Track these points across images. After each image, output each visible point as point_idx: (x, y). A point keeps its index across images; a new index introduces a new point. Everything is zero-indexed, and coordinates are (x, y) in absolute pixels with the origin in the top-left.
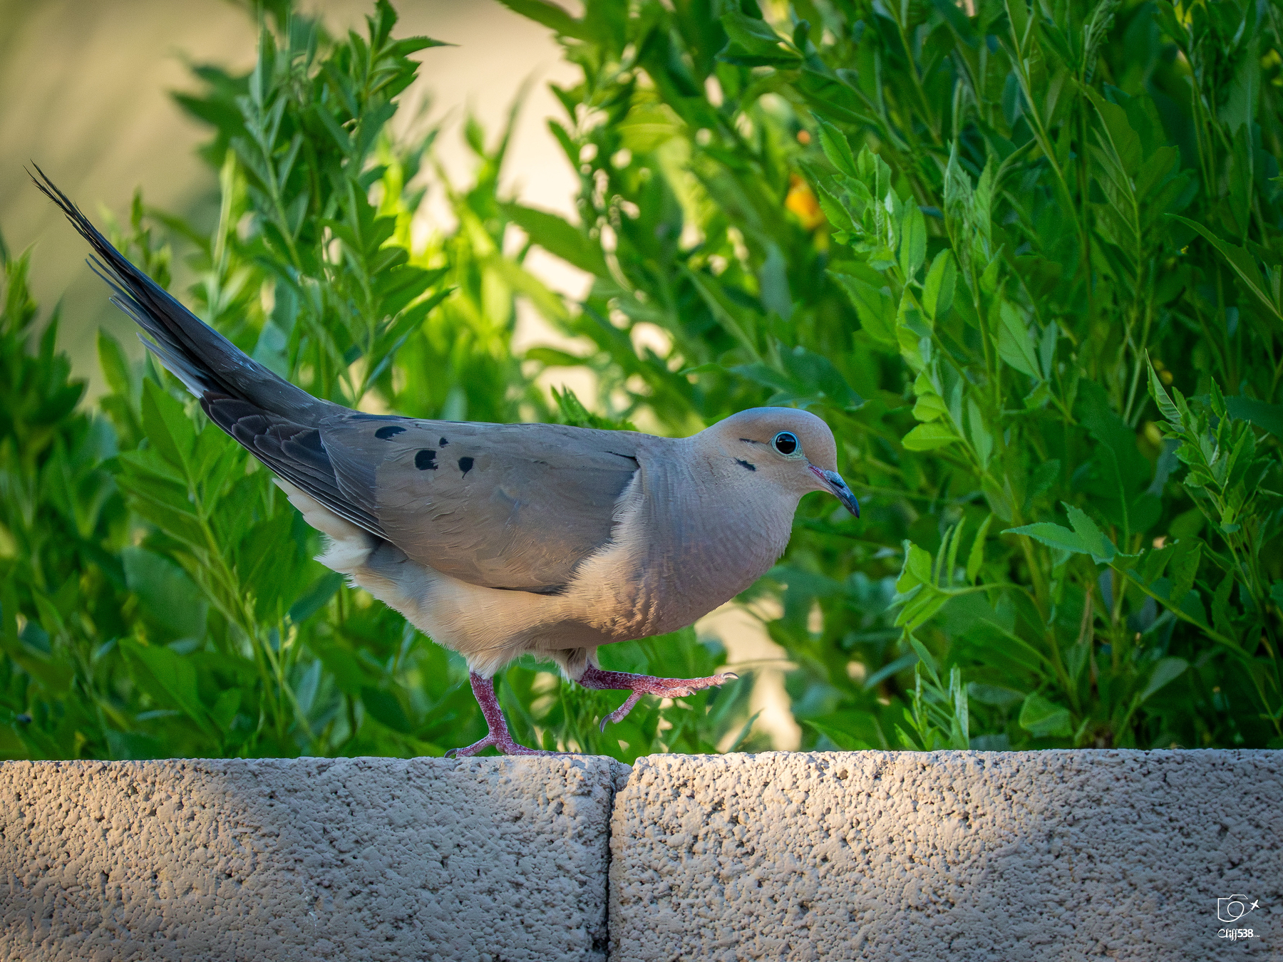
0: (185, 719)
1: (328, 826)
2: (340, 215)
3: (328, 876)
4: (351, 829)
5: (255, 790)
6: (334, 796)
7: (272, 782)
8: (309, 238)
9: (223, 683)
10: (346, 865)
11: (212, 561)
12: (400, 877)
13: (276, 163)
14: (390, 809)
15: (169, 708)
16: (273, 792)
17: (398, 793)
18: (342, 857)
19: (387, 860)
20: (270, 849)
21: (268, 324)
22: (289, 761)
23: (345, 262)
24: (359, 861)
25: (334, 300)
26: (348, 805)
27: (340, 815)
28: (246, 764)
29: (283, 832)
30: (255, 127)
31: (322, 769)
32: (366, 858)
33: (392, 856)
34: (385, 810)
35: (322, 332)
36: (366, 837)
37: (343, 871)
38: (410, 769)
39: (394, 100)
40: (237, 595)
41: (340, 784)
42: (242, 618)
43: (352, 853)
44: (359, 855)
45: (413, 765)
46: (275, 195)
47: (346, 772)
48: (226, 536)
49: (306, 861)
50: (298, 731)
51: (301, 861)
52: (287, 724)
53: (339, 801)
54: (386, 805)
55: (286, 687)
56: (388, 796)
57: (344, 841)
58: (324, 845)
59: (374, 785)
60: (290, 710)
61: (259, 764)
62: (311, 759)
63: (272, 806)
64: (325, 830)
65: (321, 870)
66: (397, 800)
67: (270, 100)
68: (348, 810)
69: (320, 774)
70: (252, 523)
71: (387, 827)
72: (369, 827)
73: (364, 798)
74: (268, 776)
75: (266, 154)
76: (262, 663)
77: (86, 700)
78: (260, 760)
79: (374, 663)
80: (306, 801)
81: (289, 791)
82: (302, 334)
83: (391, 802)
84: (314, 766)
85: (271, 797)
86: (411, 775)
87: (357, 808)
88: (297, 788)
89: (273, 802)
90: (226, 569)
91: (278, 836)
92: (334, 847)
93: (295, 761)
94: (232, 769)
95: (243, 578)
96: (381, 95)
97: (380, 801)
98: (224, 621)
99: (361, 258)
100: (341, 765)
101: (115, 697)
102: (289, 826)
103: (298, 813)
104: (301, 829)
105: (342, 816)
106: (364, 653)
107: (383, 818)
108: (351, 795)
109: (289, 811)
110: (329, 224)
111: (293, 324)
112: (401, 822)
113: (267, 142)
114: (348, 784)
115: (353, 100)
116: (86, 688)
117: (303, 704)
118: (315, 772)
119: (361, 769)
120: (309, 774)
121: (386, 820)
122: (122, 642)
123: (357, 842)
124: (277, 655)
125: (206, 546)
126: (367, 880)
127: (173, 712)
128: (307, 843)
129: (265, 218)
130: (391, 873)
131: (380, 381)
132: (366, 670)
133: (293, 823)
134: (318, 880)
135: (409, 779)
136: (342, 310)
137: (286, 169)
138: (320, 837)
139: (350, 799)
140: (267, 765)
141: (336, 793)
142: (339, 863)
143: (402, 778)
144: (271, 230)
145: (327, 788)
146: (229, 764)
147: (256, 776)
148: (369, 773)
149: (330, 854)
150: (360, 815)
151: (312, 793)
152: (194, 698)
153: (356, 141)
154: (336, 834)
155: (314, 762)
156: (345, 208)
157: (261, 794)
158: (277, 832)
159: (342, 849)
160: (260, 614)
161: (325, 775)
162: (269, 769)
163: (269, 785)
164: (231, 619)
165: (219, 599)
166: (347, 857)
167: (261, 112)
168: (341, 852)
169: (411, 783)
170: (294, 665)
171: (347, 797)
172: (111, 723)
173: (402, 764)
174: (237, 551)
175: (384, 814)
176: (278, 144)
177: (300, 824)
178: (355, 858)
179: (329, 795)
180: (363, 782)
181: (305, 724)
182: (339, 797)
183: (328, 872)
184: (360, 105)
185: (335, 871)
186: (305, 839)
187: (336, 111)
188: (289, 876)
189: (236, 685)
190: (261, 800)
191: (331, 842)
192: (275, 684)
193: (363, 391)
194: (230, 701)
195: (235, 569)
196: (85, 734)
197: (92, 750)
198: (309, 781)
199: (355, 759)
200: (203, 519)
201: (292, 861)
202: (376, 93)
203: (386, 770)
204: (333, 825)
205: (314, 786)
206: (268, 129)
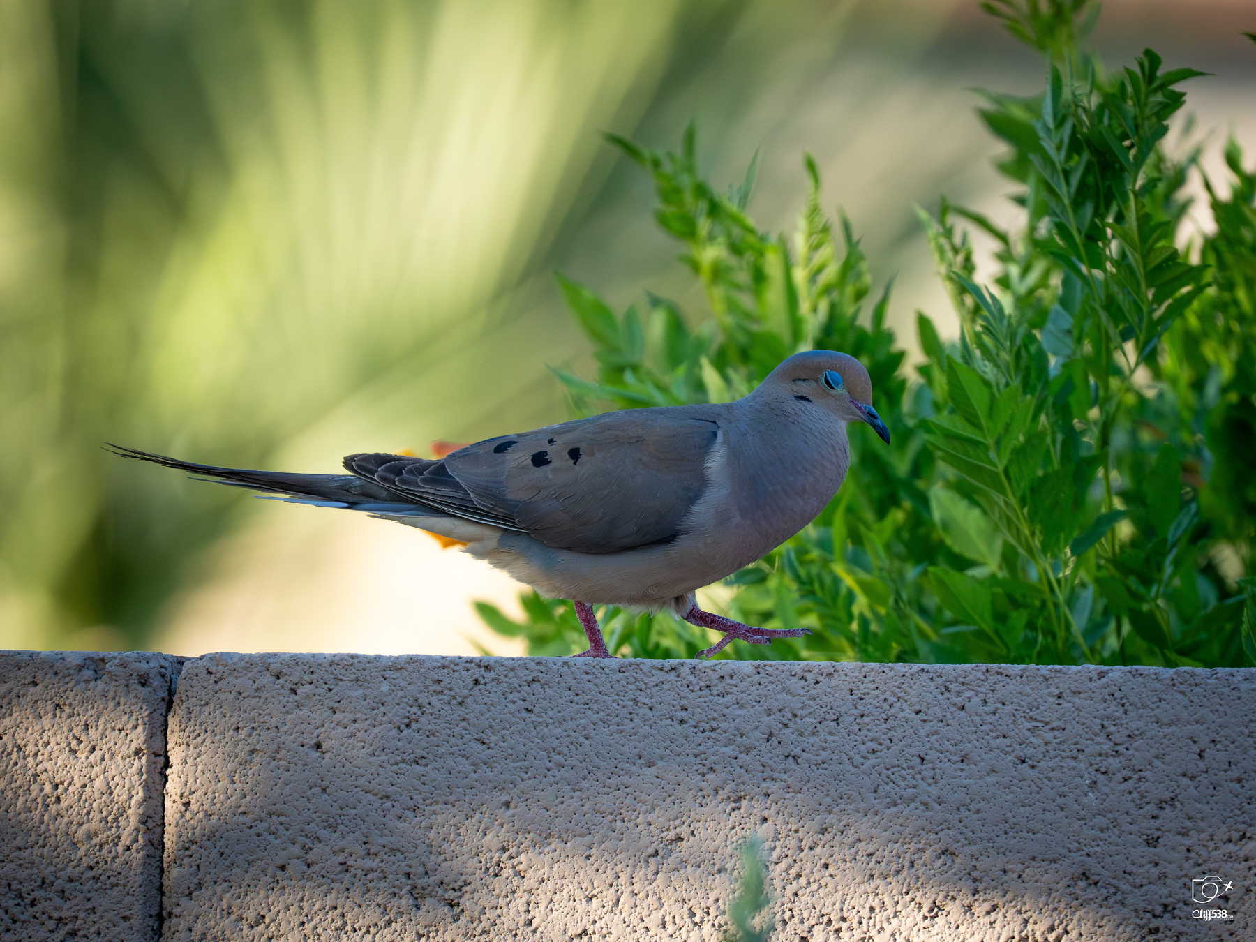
0: (981, 634)
1: (1105, 723)
2: (1120, 218)
3: (1105, 764)
4: (1125, 726)
5: (1046, 691)
6: (1111, 698)
7: (1060, 685)
8: (1094, 236)
9: (1015, 603)
10: (1119, 755)
11: (1006, 503)
12: (1163, 766)
13: (1067, 174)
14: (1157, 710)
15: (967, 623)
16: (1061, 693)
17: (1164, 696)
18: (1117, 748)
19: (1154, 751)
20: (1058, 741)
21: (1056, 307)
22: (1073, 668)
23: (1123, 255)
24: (1131, 752)
25: (1115, 289)
26: (1123, 705)
27: (1116, 713)
28: (1038, 670)
29: (1069, 727)
30: (1049, 146)
31: (1101, 675)
32: (1137, 750)
33: (1158, 749)
34: (1153, 710)
35: (1103, 315)
36: (1137, 732)
37: (1117, 760)
38: (1175, 677)
39: (1165, 123)
40: (1027, 532)
41: (1116, 688)
42: (1030, 550)
43: (1124, 746)
44: (1130, 747)
45: (1176, 673)
46: (1066, 201)
47: (1121, 678)
48: (1018, 484)
49: (1087, 750)
50: (1075, 645)
51: (1083, 751)
52: (1067, 639)
53: (1115, 703)
54: (1153, 706)
55: (1065, 609)
56: (1155, 699)
57: (1118, 735)
58: (1101, 738)
59: (1144, 690)
60: (1068, 627)
61: (1050, 670)
62: (1092, 667)
63: (1059, 704)
64: (1103, 726)
65: (1099, 758)
66: (1163, 702)
67: (1060, 123)
68: (1122, 709)
69: (1100, 679)
70: (1040, 473)
71: (1155, 724)
72: (1140, 724)
73: (1136, 700)
74: (1057, 680)
75: (1059, 167)
76: (1046, 588)
77: (902, 616)
78: (1051, 666)
79: (1142, 590)
80: (1088, 701)
81: (1074, 693)
82: (1085, 316)
83: (1158, 704)
84: (1094, 673)
85: (1059, 698)
86: (1175, 682)
87: (1130, 708)
88: (1081, 690)
89: (1061, 701)
90: (1017, 509)
91: (1064, 730)
92: (1110, 739)
93: (1079, 668)
94: (1027, 674)
95: (1031, 519)
96: (1154, 119)
97: (1149, 703)
98: (1016, 554)
99: (1138, 256)
100: (1118, 671)
101: (923, 611)
102: (1073, 722)
103: (1081, 711)
104: (1083, 724)
105: (1118, 714)
106: (1132, 582)
107: (1151, 717)
108: (1125, 697)
109: (1073, 709)
110: (1109, 225)
111: (1078, 307)
112: (1166, 720)
113: (1058, 158)
114: (1122, 688)
115: (1131, 123)
116: (902, 605)
117: (1078, 624)
118: (1095, 677)
119: (1134, 676)
120: (1091, 679)
121: (1153, 719)
122: (931, 569)
123: (1129, 736)
124: (1059, 581)
125: (1002, 491)
126: (1137, 768)
127: (971, 628)
128: (1087, 736)
129: (1057, 220)
130: (1157, 763)
131: (1149, 357)
132: (1134, 595)
133: (1077, 719)
134: (1096, 767)
135: (1174, 685)
136: (1120, 298)
137: (1075, 180)
138: (1099, 732)
139: (1124, 701)
140: (1056, 671)
141: (1113, 695)
142: (1114, 753)
143: (1167, 685)
144: (1061, 228)
145: (1106, 692)
146: (1024, 669)
147: (1047, 680)
148: (1140, 679)
149: (1107, 746)
150: (1132, 714)
151: (1093, 695)
152: (988, 616)
153: (1135, 157)
154: (1112, 729)
155: (1095, 670)
156: (1125, 213)
157: (1050, 694)
158: (1063, 727)
159: (1117, 742)
160: (1045, 548)
161: (1104, 680)
162: (1059, 675)
163: (1057, 688)
164: (1021, 551)
165: (1012, 536)
166: (1121, 749)
167: (1054, 132)
168: (1116, 744)
169: (1175, 688)
170: (1073, 590)
171: (1121, 699)
172: (922, 634)
173: (1168, 673)
174: (1028, 494)
175: (1152, 714)
176: (1069, 157)
177: (1083, 720)
178: (1127, 749)
179: (1107, 697)
180: (1135, 687)
181: (1080, 639)
182: (1115, 699)
183: (1105, 760)
184: (1137, 127)
185: (1111, 760)
186: (1087, 733)
187: (1118, 132)
188: (1072, 763)
189: (1025, 606)
190: (1051, 699)
191: (1108, 736)
192: (1056, 605)
193: (1137, 364)
194: (1019, 618)
195: (1025, 510)
196: (899, 643)
197: (906, 657)
198: (1091, 685)
199: (1128, 668)
200: (1000, 469)
201: (1076, 750)
202: (1149, 118)
203: (1154, 677)
204: (1109, 722)
205: (1094, 690)
206: (1059, 148)
